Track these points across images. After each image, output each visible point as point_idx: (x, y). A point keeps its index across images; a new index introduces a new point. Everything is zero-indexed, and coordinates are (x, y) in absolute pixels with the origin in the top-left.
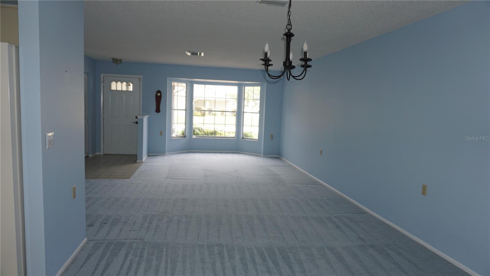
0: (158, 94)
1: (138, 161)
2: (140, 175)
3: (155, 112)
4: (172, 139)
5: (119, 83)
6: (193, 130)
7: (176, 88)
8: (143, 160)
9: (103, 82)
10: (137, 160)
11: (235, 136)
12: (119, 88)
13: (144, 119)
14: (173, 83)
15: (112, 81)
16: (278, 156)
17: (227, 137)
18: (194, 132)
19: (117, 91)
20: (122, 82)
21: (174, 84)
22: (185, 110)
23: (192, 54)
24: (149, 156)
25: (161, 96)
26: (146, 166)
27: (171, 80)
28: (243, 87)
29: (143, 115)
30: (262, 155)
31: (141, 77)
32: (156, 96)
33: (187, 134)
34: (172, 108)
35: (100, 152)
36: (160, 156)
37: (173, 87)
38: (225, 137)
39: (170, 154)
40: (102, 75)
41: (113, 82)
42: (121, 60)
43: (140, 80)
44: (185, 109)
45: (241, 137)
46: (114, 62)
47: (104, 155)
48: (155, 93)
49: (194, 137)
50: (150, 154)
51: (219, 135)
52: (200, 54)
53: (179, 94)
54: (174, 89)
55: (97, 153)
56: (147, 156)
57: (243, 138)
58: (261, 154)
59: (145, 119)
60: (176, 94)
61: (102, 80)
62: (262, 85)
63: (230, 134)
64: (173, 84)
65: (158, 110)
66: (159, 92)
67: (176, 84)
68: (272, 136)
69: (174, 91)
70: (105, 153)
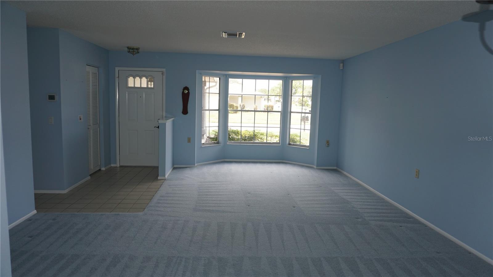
0: (185, 91)
1: (159, 178)
2: (159, 203)
3: (182, 114)
4: (202, 146)
5: (138, 79)
6: (228, 134)
7: (207, 84)
8: (166, 176)
9: (118, 77)
10: (158, 176)
11: (278, 142)
12: (138, 85)
13: (167, 124)
14: (203, 77)
15: (128, 77)
16: (335, 168)
17: (270, 143)
18: (229, 137)
19: (134, 88)
20: (141, 78)
21: (205, 79)
22: (219, 110)
23: (229, 35)
24: (174, 168)
25: (188, 93)
26: (170, 186)
27: (201, 74)
28: (290, 81)
29: (167, 118)
30: (315, 167)
31: (164, 70)
32: (183, 93)
33: (221, 139)
34: (202, 108)
35: (116, 163)
36: (188, 168)
37: (203, 83)
38: (267, 143)
39: (201, 165)
40: (117, 69)
41: (130, 77)
42: (137, 49)
43: (162, 74)
44: (218, 108)
45: (288, 142)
46: (129, 52)
47: (121, 167)
48: (182, 91)
49: (229, 143)
50: (175, 166)
51: (260, 140)
52: (240, 34)
53: (212, 90)
54: (205, 85)
55: (112, 165)
56: (172, 169)
57: (290, 144)
58: (313, 164)
59: (169, 124)
60: (207, 91)
61: (117, 75)
62: (314, 78)
63: (272, 139)
64: (203, 80)
65: (185, 112)
66: (186, 88)
67: (207, 79)
68: (328, 142)
69: (206, 88)
70: (121, 165)
